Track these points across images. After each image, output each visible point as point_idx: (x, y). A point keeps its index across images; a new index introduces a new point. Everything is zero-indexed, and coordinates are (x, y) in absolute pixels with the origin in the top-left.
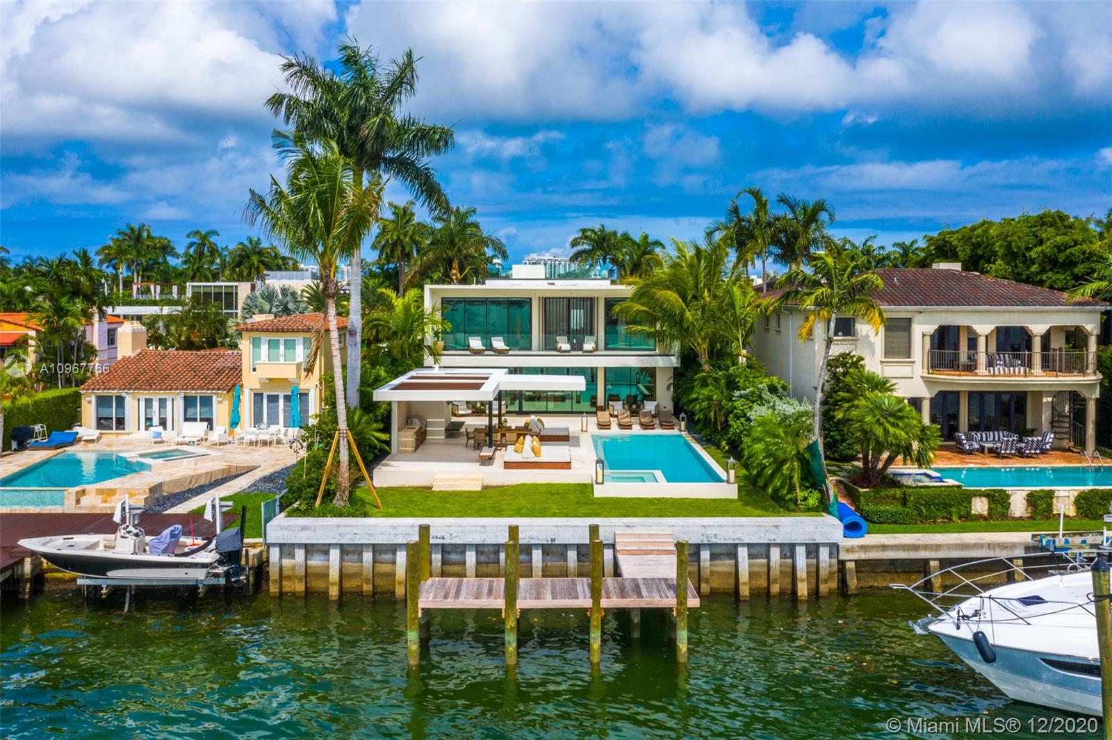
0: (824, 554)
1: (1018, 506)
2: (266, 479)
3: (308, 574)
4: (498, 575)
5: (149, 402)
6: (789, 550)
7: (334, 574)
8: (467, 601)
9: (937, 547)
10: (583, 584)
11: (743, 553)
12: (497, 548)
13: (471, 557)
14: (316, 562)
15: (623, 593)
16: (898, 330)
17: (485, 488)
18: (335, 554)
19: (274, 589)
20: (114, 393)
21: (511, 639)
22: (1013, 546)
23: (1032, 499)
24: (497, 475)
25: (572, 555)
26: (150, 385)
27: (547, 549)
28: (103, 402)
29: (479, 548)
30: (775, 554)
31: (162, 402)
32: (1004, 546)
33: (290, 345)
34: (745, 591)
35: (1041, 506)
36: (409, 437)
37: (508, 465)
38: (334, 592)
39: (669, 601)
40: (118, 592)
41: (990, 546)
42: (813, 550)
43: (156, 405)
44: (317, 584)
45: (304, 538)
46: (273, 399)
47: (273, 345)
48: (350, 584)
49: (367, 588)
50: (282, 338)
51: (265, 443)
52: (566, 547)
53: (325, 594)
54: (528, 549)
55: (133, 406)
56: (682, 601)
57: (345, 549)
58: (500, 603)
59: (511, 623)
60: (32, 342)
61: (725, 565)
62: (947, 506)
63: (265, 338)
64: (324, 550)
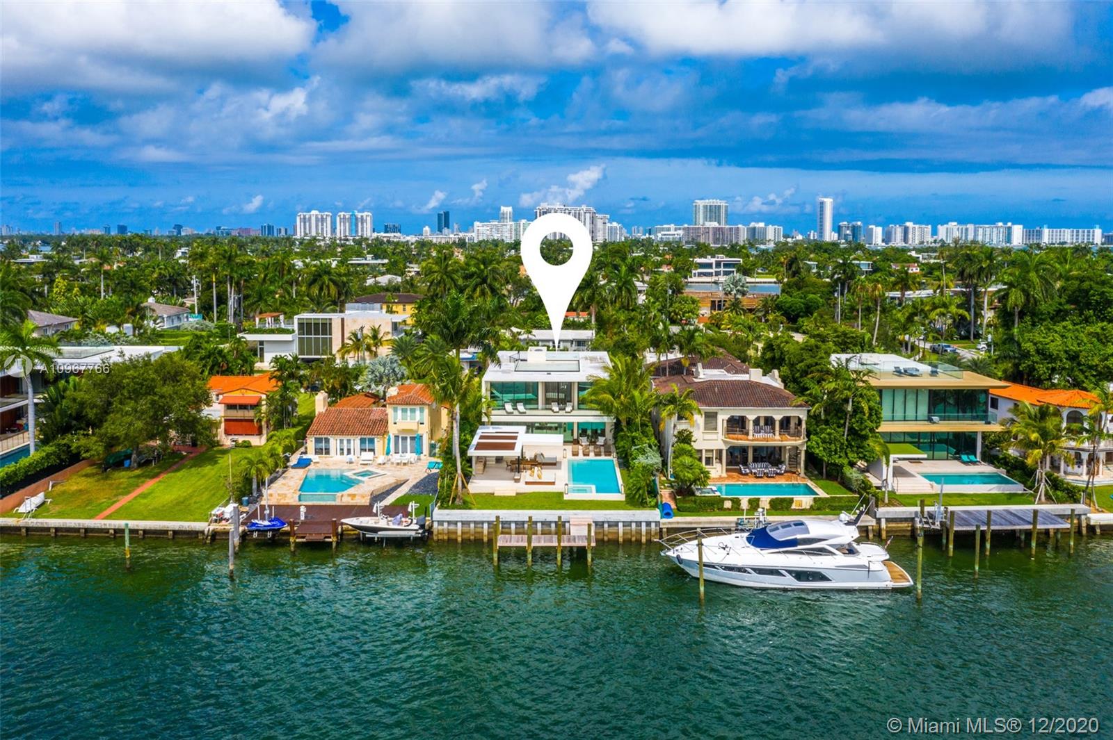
0: (653, 525)
1: (744, 504)
2: (415, 486)
3: (449, 532)
4: (523, 533)
5: (342, 441)
6: (639, 524)
7: (459, 533)
8: (514, 544)
9: (700, 523)
10: (555, 538)
11: (621, 525)
12: (523, 523)
13: (513, 526)
14: (452, 527)
15: (569, 541)
16: (711, 417)
17: (517, 494)
18: (459, 525)
19: (435, 538)
20: (324, 436)
21: (530, 557)
22: (731, 522)
23: (750, 501)
24: (522, 488)
25: (553, 525)
26: (342, 433)
27: (543, 523)
28: (318, 441)
29: (516, 523)
30: (634, 525)
31: (349, 441)
32: (727, 523)
33: (413, 411)
34: (621, 540)
35: (754, 504)
36: (481, 466)
37: (527, 483)
38: (459, 539)
39: (585, 544)
40: (381, 540)
41: (722, 523)
42: (648, 524)
43: (345, 442)
44: (453, 536)
45: (448, 518)
46: (404, 439)
47: (404, 411)
48: (466, 536)
49: (472, 538)
50: (409, 407)
51: (405, 464)
52: (551, 522)
53: (456, 540)
54: (536, 523)
55: (334, 443)
56: (589, 544)
57: (463, 523)
58: (525, 544)
59: (530, 551)
60: (264, 402)
61: (613, 529)
62: (713, 504)
63: (400, 408)
64: (456, 523)
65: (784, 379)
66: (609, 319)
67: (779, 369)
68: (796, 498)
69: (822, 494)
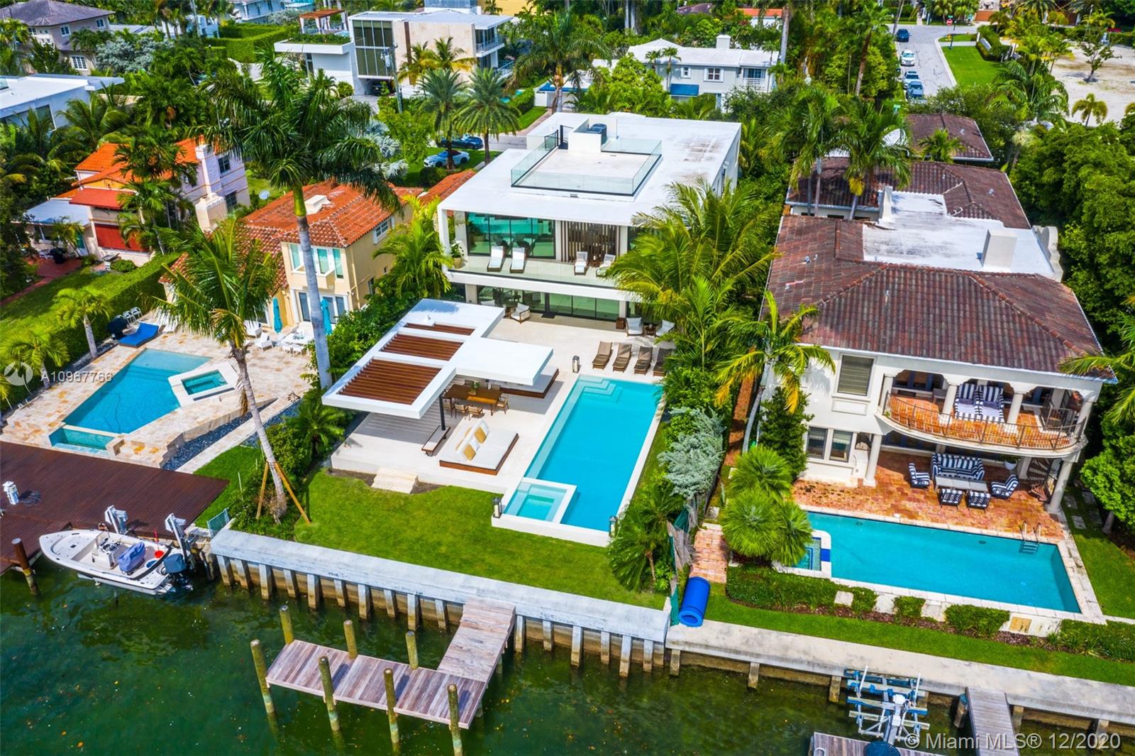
0: (648, 645)
1: (884, 605)
9: (758, 656)
11: (577, 631)
16: (858, 369)
22: (832, 668)
23: (900, 603)
25: (439, 603)
30: (605, 636)
32: (823, 666)
35: (907, 610)
37: (443, 464)
41: (810, 663)
45: (237, 555)
52: (433, 598)
58: (321, 693)
62: (808, 595)
65: (1068, 259)
66: (812, 27)
67: (1062, 231)
68: (1019, 612)
69: (1092, 613)
